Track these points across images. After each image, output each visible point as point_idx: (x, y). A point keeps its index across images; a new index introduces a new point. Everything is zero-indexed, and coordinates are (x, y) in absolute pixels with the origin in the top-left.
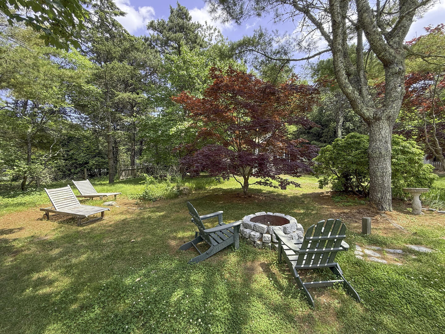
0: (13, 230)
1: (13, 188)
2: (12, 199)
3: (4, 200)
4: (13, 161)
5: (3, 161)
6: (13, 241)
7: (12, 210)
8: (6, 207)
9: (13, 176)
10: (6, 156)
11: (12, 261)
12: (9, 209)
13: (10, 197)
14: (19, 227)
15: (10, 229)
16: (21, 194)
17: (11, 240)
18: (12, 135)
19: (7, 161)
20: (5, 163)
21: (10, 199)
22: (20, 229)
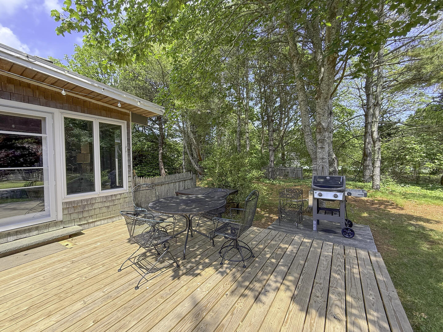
0: (430, 220)
1: (431, 181)
2: (431, 191)
3: (422, 190)
4: (435, 154)
5: (425, 155)
6: (429, 231)
7: (430, 201)
8: (424, 197)
9: (434, 170)
10: (428, 149)
11: (428, 248)
12: (427, 200)
13: (428, 189)
14: (437, 220)
15: (427, 219)
16: (440, 188)
17: (427, 229)
18: (436, 129)
19: (428, 155)
20: (426, 157)
21: (428, 191)
22: (438, 222)
